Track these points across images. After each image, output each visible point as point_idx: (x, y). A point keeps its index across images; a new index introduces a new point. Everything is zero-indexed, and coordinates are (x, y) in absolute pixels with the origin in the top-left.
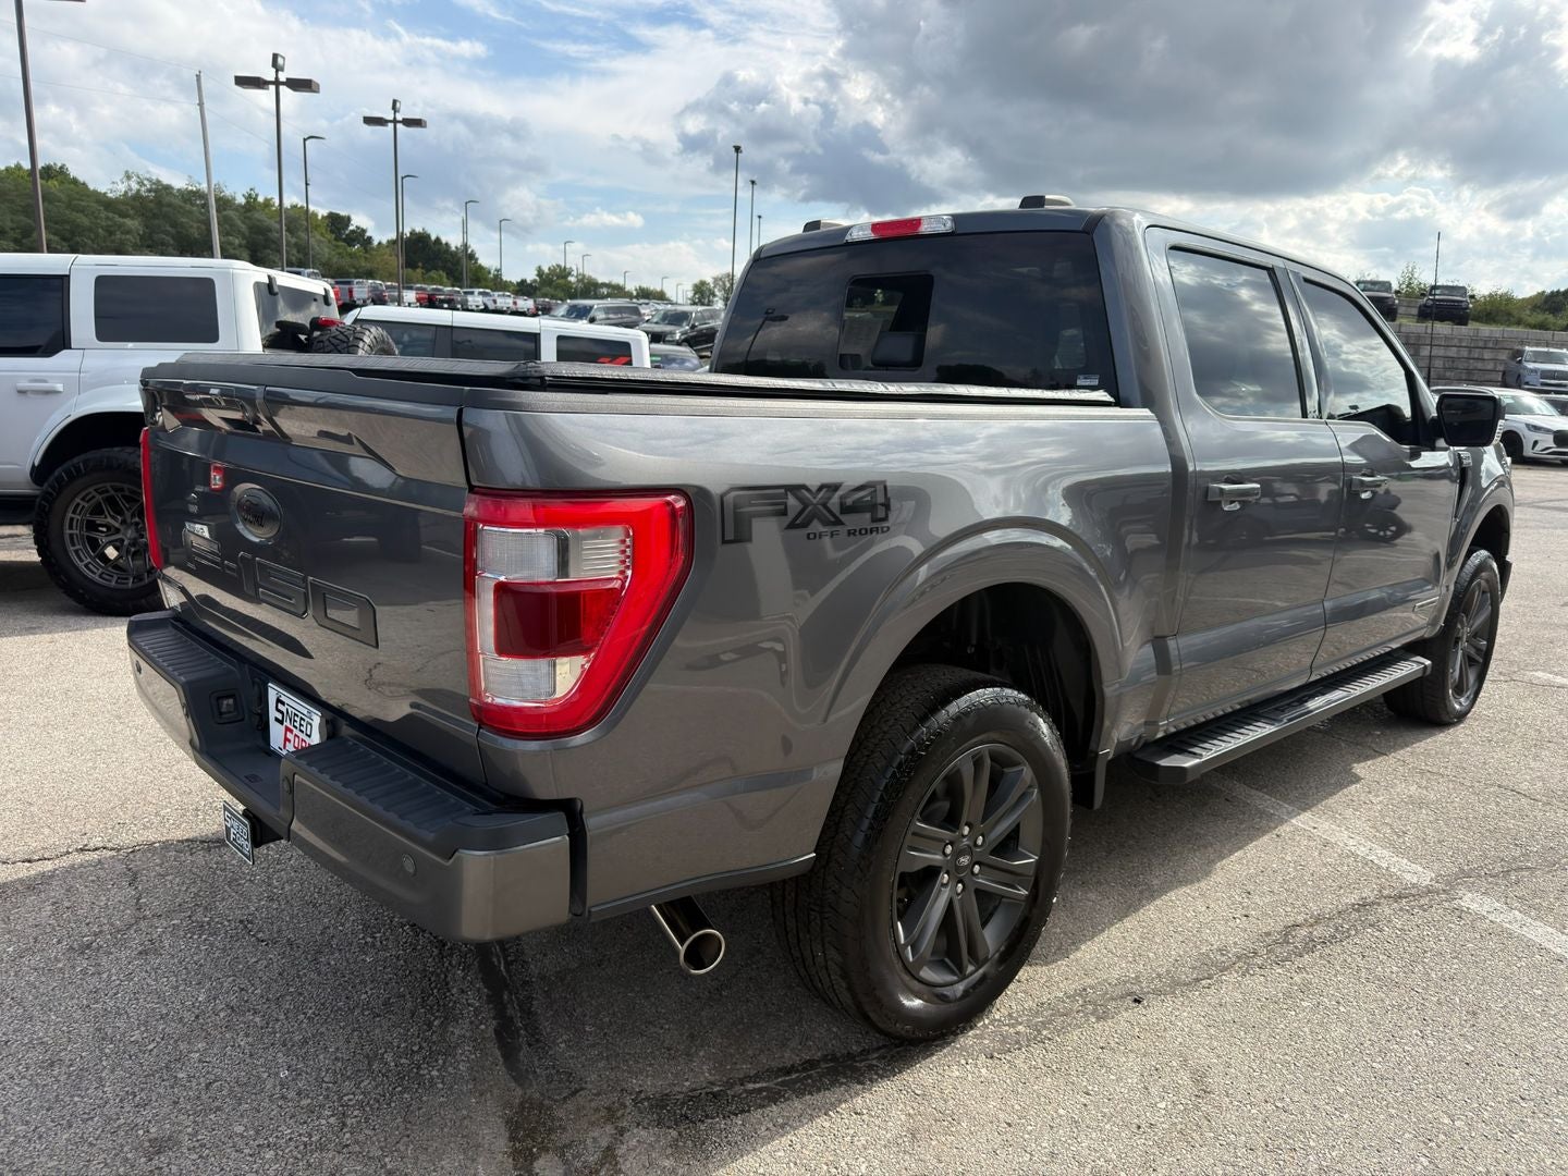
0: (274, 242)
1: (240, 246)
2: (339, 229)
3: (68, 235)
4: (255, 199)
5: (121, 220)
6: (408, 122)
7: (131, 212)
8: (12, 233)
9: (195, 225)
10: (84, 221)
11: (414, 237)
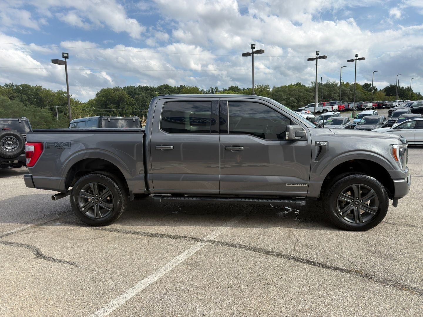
0: (346, 94)
1: (337, 96)
2: (367, 88)
3: (297, 98)
4: (343, 83)
5: (310, 93)
6: (360, 59)
7: (312, 91)
8: (286, 100)
9: (327, 92)
10: (302, 94)
11: (391, 87)
